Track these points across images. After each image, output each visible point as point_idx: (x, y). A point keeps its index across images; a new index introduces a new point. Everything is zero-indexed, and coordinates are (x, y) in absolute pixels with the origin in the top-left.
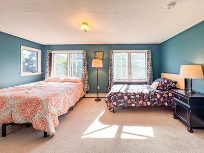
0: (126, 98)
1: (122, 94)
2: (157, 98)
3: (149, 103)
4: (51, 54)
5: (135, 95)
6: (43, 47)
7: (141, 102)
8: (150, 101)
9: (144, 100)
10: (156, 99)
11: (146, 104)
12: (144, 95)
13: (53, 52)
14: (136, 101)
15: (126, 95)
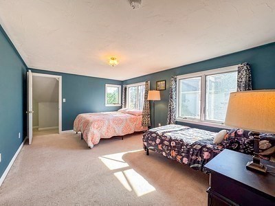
0: (158, 141)
1: (157, 135)
2: (202, 157)
3: (185, 161)
4: (126, 88)
5: (171, 140)
6: (122, 83)
7: (174, 153)
8: (188, 157)
9: (179, 153)
10: (200, 159)
11: (182, 159)
12: (183, 145)
13: (128, 86)
14: (168, 150)
15: (160, 137)
